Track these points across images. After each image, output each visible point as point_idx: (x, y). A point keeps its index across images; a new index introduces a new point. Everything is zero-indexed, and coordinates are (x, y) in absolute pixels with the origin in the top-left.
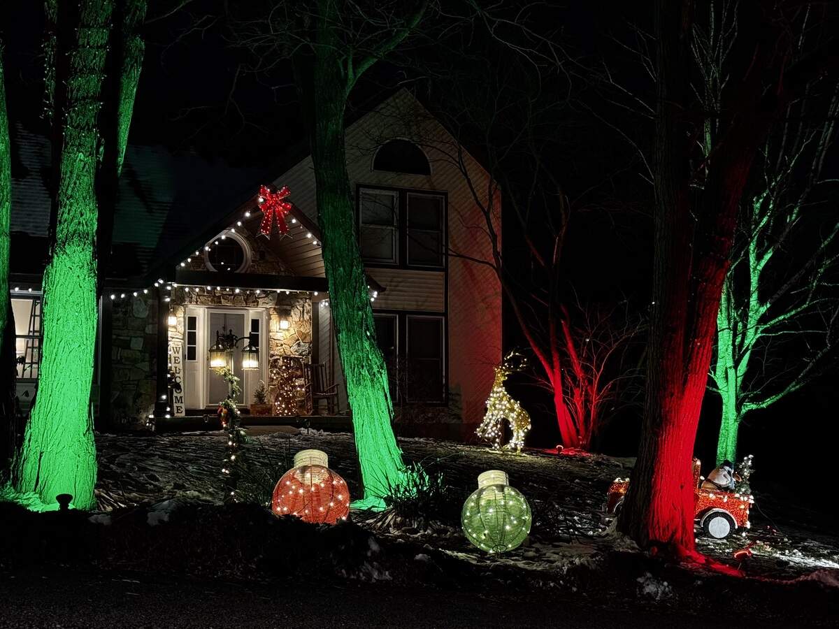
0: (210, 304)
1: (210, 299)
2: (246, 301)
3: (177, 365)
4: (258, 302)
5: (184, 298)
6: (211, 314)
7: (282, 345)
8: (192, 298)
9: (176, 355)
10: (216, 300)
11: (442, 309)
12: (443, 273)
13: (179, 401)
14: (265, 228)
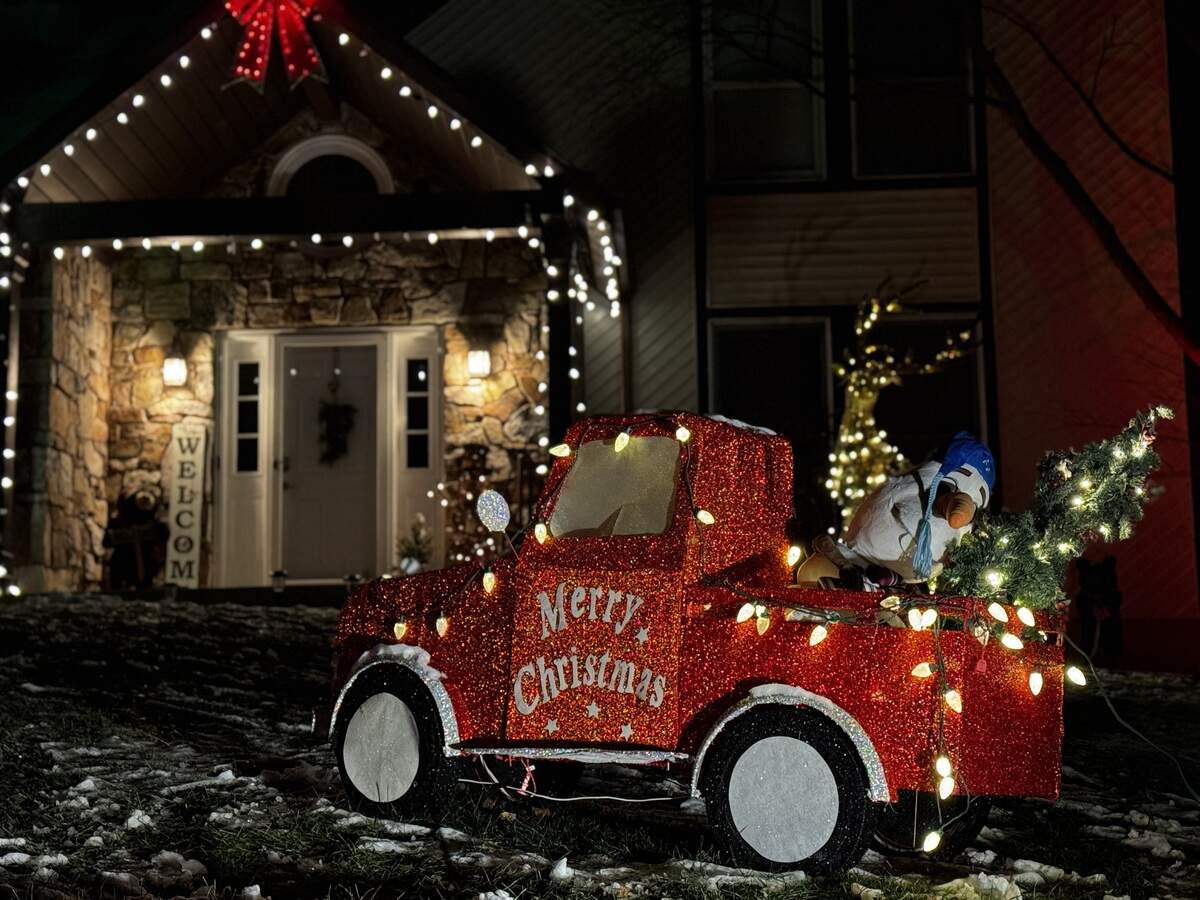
0: (281, 323)
1: (280, 311)
2: (378, 309)
3: (186, 482)
4: (410, 310)
5: (212, 314)
6: (286, 349)
7: (479, 419)
8: (232, 312)
9: (188, 457)
10: (298, 316)
11: (974, 293)
12: (971, 192)
13: (181, 574)
14: (249, 63)
